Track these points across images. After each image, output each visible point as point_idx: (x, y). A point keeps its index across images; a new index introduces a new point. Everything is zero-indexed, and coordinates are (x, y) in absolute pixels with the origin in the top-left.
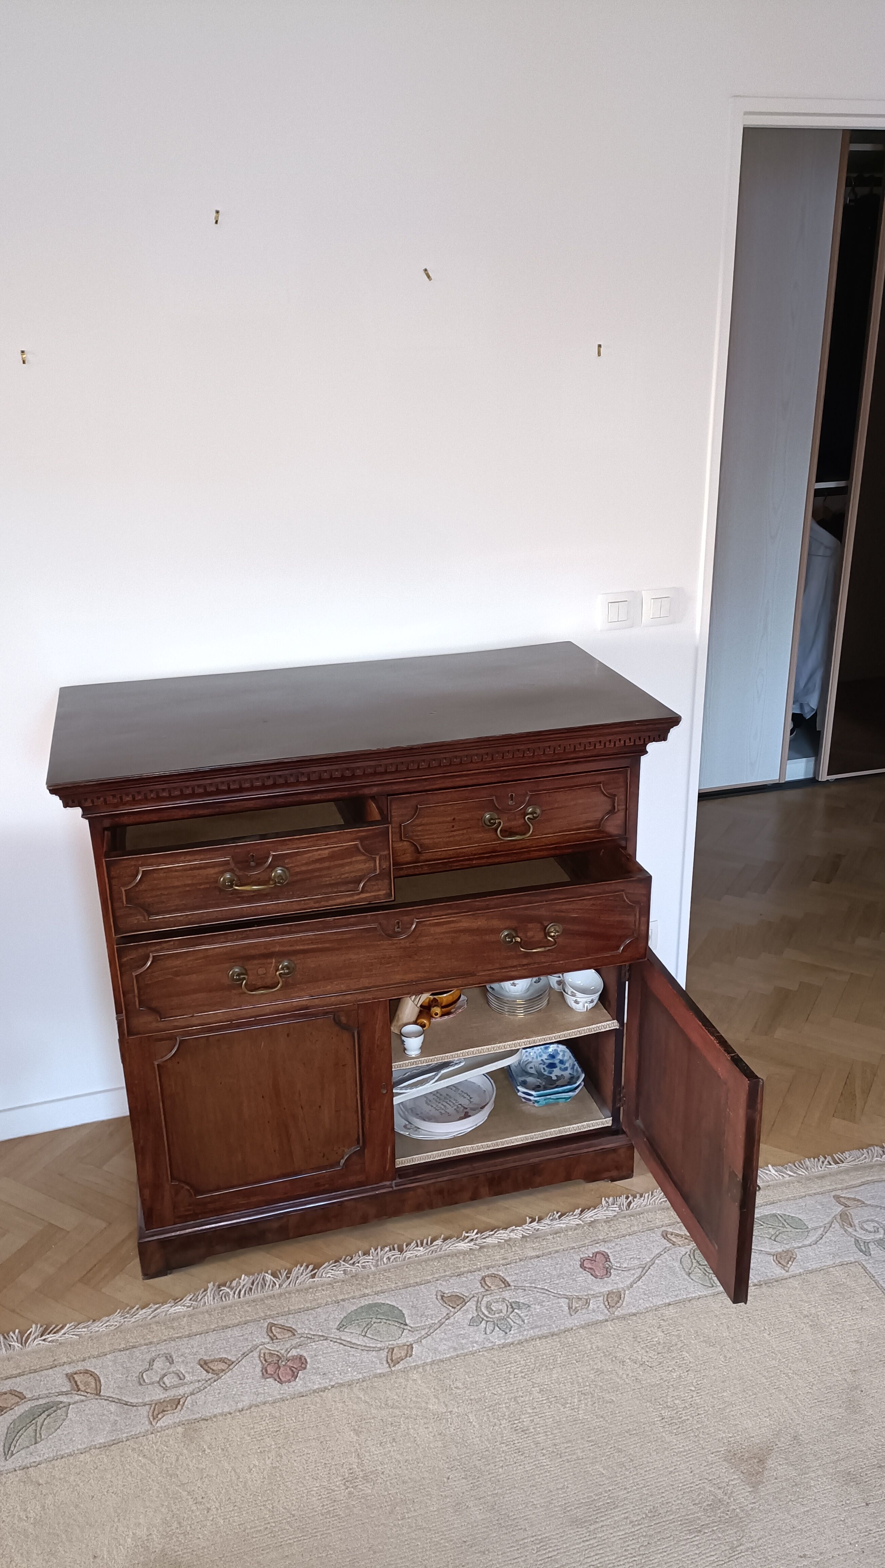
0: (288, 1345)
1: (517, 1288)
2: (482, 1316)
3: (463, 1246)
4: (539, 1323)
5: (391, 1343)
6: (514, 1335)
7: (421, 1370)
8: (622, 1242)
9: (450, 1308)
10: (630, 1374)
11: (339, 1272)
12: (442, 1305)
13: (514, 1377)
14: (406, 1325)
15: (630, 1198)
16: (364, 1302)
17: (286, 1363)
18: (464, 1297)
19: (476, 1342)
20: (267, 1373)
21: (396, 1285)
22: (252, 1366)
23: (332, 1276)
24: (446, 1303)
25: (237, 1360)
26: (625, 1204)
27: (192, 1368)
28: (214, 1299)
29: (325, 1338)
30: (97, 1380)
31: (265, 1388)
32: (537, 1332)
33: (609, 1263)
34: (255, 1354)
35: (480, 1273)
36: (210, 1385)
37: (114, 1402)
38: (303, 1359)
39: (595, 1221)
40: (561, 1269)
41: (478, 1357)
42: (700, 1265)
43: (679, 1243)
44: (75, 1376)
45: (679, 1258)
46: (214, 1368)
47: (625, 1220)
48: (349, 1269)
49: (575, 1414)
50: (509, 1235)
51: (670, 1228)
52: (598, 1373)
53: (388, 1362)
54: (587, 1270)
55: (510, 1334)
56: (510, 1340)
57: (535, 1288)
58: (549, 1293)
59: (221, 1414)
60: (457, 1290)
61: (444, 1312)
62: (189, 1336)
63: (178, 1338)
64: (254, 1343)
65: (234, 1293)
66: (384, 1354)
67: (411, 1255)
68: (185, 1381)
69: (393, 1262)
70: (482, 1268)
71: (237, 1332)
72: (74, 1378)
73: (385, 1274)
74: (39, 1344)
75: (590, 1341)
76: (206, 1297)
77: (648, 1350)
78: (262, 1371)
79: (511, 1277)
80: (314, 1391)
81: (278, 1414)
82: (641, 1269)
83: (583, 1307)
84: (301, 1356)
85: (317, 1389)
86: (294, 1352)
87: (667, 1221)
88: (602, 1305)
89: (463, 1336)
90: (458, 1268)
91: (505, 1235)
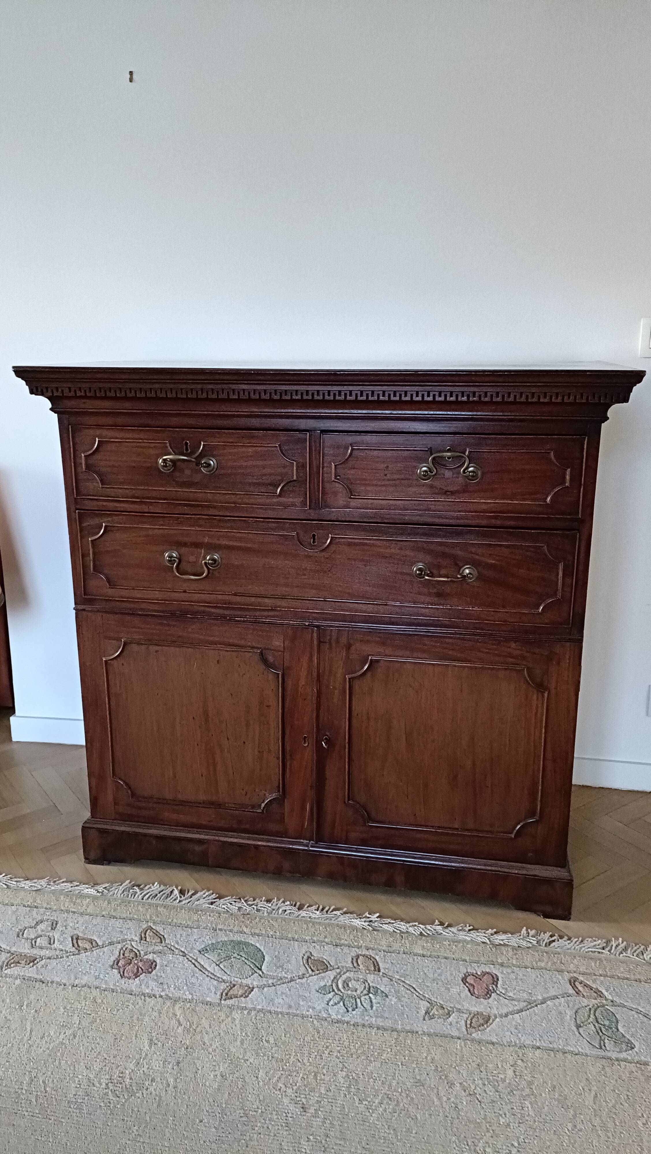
0: (150, 949)
1: (384, 975)
2: (335, 988)
3: (357, 922)
4: (386, 1015)
5: (236, 979)
6: (355, 1016)
7: (246, 1012)
8: (521, 973)
9: (310, 970)
10: (452, 1099)
11: (234, 907)
12: (304, 965)
13: (329, 1054)
14: (260, 969)
15: (556, 937)
16: (237, 938)
17: (138, 962)
18: (329, 966)
19: (314, 1008)
20: (117, 964)
21: (274, 933)
22: (109, 955)
23: (226, 908)
24: (308, 964)
25: (103, 945)
26: (547, 941)
27: (64, 938)
28: (122, 893)
29: (184, 954)
31: (107, 976)
32: (380, 1022)
33: (494, 986)
34: (120, 946)
35: (357, 950)
36: (67, 957)
38: (154, 964)
39: (503, 944)
40: (440, 974)
41: (307, 1021)
42: (598, 1022)
43: (585, 993)
45: (577, 1007)
46: (81, 945)
47: (535, 953)
48: (245, 908)
49: (367, 1114)
50: (407, 929)
51: (583, 976)
52: (418, 1084)
53: (222, 994)
54: (467, 984)
55: (351, 1014)
56: (346, 1019)
57: (403, 982)
58: (415, 992)
59: (58, 983)
60: (326, 957)
61: (303, 970)
62: (81, 913)
63: (72, 912)
64: (126, 937)
65: (141, 894)
66: (223, 986)
67: (306, 915)
68: (52, 946)
69: (287, 915)
70: (363, 947)
71: (118, 923)
73: (271, 922)
75: (429, 1051)
76: (117, 890)
77: (486, 1083)
78: (114, 961)
79: (385, 964)
80: (143, 994)
81: (99, 1001)
82: (525, 1004)
83: (441, 1017)
84: (154, 961)
85: (147, 993)
86: (150, 957)
87: (582, 969)
88: (463, 1022)
89: (304, 999)
90: (340, 939)
91: (403, 926)
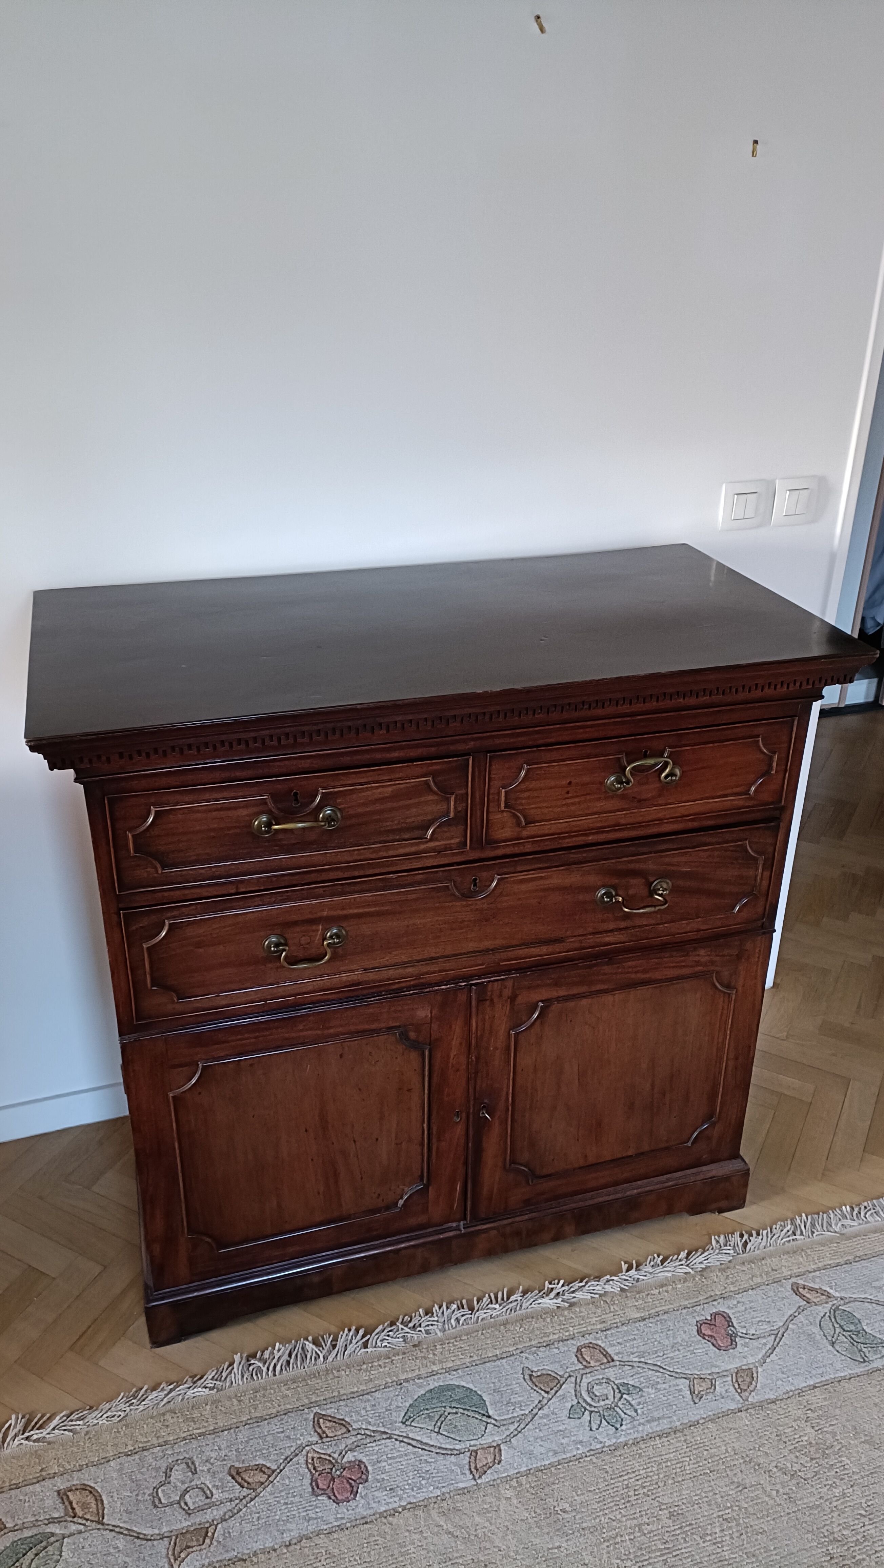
0: (342, 1447)
1: (623, 1363)
2: (584, 1405)
3: (548, 1302)
4: (656, 1414)
5: (472, 1443)
6: (627, 1432)
7: (514, 1483)
8: (745, 1299)
9: (543, 1393)
10: (781, 1490)
11: (397, 1340)
12: (532, 1388)
13: (635, 1495)
14: (489, 1417)
15: (746, 1237)
16: (433, 1384)
17: (342, 1473)
18: (559, 1378)
19: (580, 1442)
20: (318, 1487)
21: (471, 1359)
22: (298, 1478)
23: (388, 1345)
24: (536, 1386)
25: (278, 1468)
26: (740, 1245)
27: (221, 1480)
28: (243, 1376)
29: (388, 1436)
30: (99, 1499)
31: (318, 1510)
32: (654, 1427)
33: (732, 1329)
34: (301, 1459)
35: (575, 1342)
36: (246, 1506)
37: (122, 1533)
38: (362, 1466)
39: (707, 1267)
40: (674, 1337)
41: (585, 1464)
42: (845, 1330)
43: (815, 1300)
44: (69, 1494)
45: (818, 1320)
46: (250, 1480)
47: (745, 1268)
48: (409, 1335)
49: (719, 1550)
50: (603, 1288)
51: (801, 1279)
52: (740, 1488)
53: (471, 1472)
54: (707, 1338)
55: (622, 1431)
56: (622, 1439)
57: (646, 1363)
58: (664, 1371)
59: (264, 1551)
60: (549, 1367)
61: (536, 1398)
62: (214, 1432)
63: (200, 1435)
64: (299, 1442)
65: (268, 1369)
66: (465, 1459)
67: (485, 1315)
68: (213, 1499)
69: (463, 1324)
70: (576, 1335)
71: (275, 1426)
72: (68, 1496)
73: (455, 1343)
74: (21, 1444)
75: (724, 1441)
76: (233, 1375)
77: (798, 1454)
78: (311, 1484)
79: (614, 1348)
80: (381, 1515)
81: (336, 1552)
82: (773, 1337)
83: (708, 1391)
84: (360, 1461)
85: (384, 1511)
86: (350, 1457)
87: (795, 1270)
88: (732, 1388)
89: (563, 1433)
90: (546, 1335)
91: (599, 1287)
